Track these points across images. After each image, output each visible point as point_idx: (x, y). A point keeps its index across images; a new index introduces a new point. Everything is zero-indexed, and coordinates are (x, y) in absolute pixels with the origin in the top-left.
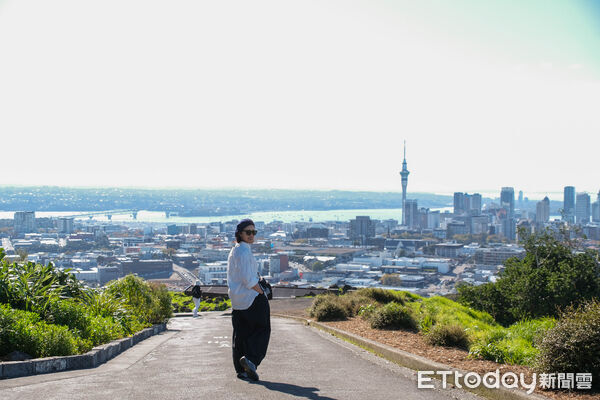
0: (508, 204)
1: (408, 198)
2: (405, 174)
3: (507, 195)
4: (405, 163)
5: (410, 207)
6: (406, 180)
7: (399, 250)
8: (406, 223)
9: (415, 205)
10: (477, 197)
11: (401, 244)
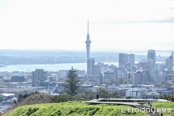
0: (152, 60)
1: (90, 57)
2: (88, 43)
3: (152, 54)
4: (88, 36)
5: (90, 62)
6: (89, 46)
7: (54, 89)
8: (89, 72)
9: (93, 61)
10: (132, 56)
11: (57, 86)
